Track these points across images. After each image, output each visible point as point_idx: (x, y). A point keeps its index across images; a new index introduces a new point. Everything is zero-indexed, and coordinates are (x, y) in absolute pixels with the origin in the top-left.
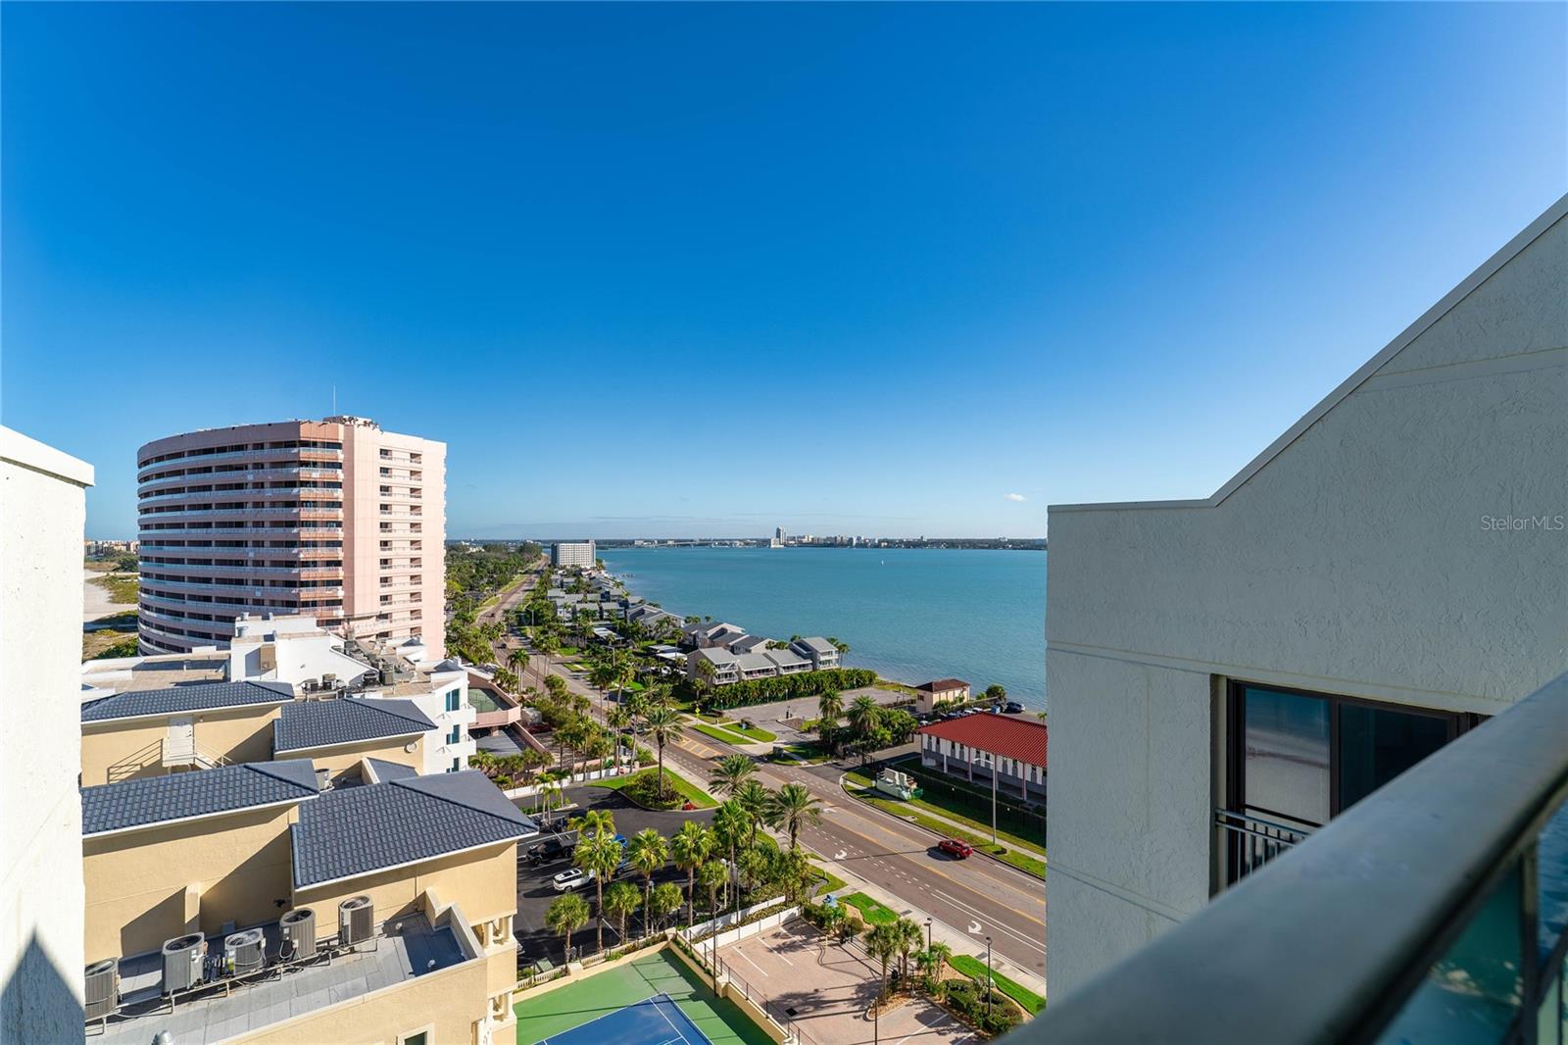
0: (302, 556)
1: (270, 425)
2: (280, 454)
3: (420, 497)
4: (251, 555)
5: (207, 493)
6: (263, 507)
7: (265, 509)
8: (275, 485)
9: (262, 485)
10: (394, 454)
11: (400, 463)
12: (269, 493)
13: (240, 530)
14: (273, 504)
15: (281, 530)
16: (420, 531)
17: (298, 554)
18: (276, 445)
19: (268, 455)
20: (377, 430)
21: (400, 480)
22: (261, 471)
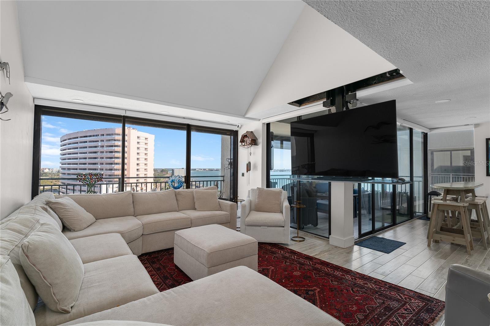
0: (115, 167)
1: (106, 129)
2: (109, 137)
3: (147, 151)
4: (99, 167)
5: (86, 149)
6: (103, 153)
7: (104, 154)
8: (107, 146)
9: (103, 146)
10: (141, 138)
11: (142, 140)
12: (105, 149)
13: (96, 160)
14: (106, 152)
15: (109, 160)
16: (147, 161)
17: (114, 166)
18: (107, 135)
19: (106, 138)
20: (137, 131)
21: (142, 146)
22: (103, 142)
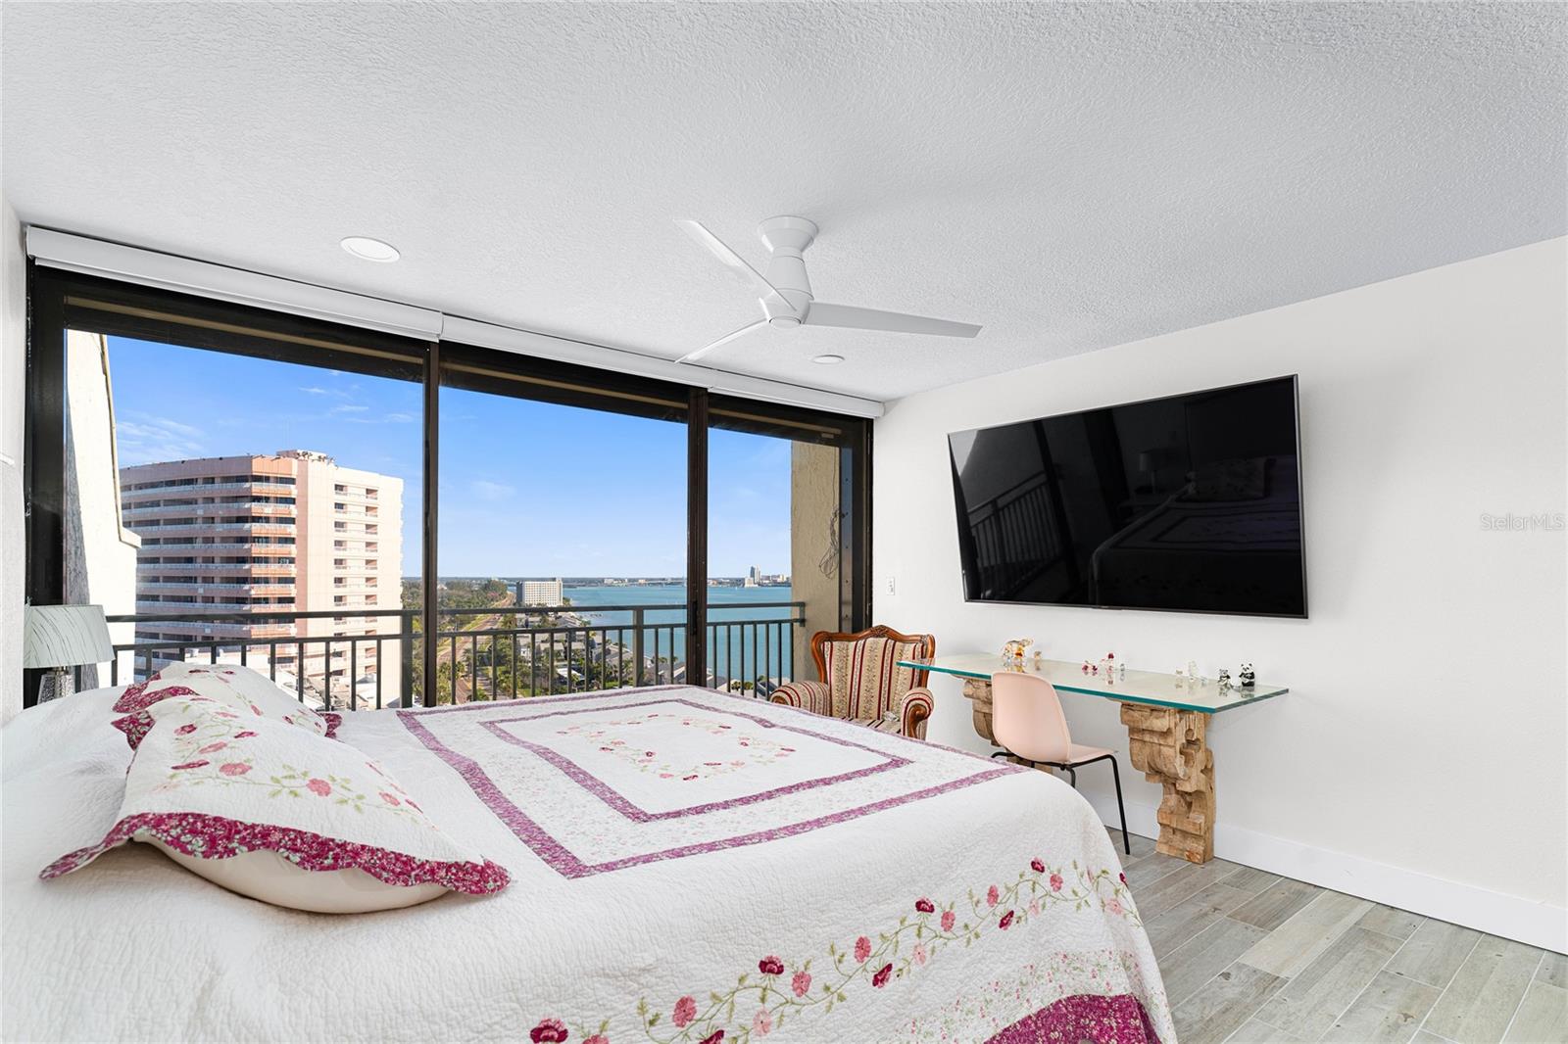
0: (253, 592)
1: (221, 459)
2: (232, 488)
3: (376, 533)
4: (201, 591)
5: (155, 528)
6: (213, 542)
7: (215, 545)
8: (227, 520)
9: (212, 520)
10: (350, 490)
11: (355, 498)
12: (220, 529)
13: (190, 566)
14: (224, 540)
15: (232, 566)
16: (376, 568)
17: (250, 590)
18: (226, 479)
19: (219, 489)
20: (332, 465)
21: (355, 516)
22: (211, 505)
